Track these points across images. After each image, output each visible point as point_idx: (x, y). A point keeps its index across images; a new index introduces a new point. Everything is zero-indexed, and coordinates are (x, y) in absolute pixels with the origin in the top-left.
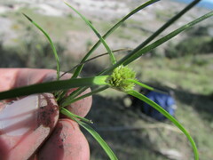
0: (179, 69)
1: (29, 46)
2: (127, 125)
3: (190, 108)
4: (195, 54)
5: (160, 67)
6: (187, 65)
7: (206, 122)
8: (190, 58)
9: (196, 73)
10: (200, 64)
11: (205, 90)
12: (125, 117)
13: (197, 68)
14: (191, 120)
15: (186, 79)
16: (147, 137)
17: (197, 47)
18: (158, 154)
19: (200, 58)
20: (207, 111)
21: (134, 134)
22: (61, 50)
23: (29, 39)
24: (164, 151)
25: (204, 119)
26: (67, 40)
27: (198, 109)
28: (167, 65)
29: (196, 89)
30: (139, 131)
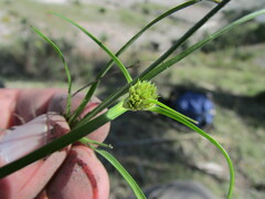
0: (217, 66)
1: (26, 45)
2: (156, 138)
3: (231, 113)
4: (237, 46)
5: (194, 64)
6: (227, 61)
7: (252, 128)
8: (231, 51)
9: (239, 70)
10: (244, 58)
11: (250, 90)
12: (153, 128)
13: (240, 64)
14: (233, 127)
15: (226, 77)
16: (181, 149)
17: (239, 37)
18: (194, 168)
19: (243, 50)
20: (252, 115)
21: (165, 146)
22: (67, 48)
23: (25, 35)
24: (201, 164)
25: (249, 125)
26: (76, 35)
27: (242, 114)
28: (203, 62)
29: (239, 89)
30: (170, 143)
